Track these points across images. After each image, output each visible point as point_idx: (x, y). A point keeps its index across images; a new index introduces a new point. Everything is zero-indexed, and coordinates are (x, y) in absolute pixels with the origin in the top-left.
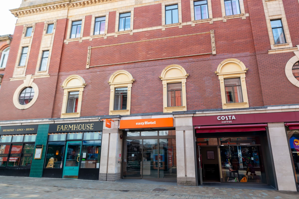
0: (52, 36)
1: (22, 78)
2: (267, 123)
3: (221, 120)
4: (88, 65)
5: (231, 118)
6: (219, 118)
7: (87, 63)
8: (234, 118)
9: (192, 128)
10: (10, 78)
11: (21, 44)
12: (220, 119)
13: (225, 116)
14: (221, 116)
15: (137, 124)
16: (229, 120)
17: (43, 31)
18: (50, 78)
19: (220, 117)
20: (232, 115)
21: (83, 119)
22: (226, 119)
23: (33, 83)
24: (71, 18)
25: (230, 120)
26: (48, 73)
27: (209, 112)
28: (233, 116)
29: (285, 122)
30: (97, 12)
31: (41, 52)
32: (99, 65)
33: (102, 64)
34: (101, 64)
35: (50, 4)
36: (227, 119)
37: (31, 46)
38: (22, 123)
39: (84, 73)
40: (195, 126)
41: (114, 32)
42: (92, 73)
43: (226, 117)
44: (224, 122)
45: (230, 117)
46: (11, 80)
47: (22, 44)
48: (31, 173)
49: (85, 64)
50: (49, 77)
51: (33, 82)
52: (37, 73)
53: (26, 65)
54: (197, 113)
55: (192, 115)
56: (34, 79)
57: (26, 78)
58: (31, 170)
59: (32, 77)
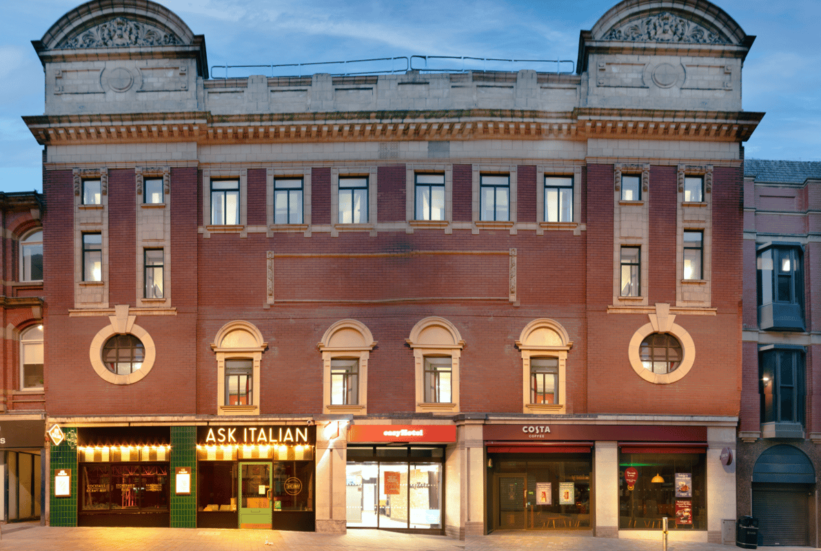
0: (164, 211)
1: (104, 312)
2: (594, 441)
3: (528, 433)
4: (271, 295)
5: (544, 429)
6: (525, 429)
7: (268, 292)
8: (548, 430)
9: (482, 444)
10: (69, 311)
11: (77, 223)
12: (526, 431)
13: (534, 425)
14: (529, 425)
15: (386, 433)
16: (540, 433)
17: (134, 195)
18: (177, 316)
19: (526, 427)
20: (545, 425)
21: (274, 419)
22: (535, 431)
23: (135, 325)
24: (209, 169)
25: (542, 433)
26: (172, 306)
27: (510, 418)
28: (547, 427)
29: (619, 441)
30: (280, 164)
31: (140, 251)
32: (298, 298)
33: (305, 298)
34: (302, 298)
35: (150, 116)
36: (538, 432)
37: (109, 233)
38: (130, 423)
39: (259, 318)
40: (487, 441)
41: (329, 223)
42: (277, 321)
43: (537, 428)
44: (533, 436)
45: (542, 428)
46: (71, 315)
47: (81, 224)
48: (171, 522)
49: (262, 293)
50: (176, 314)
51: (135, 322)
52: (139, 302)
53: (107, 280)
54: (491, 418)
55: (482, 422)
56: (137, 317)
57: (117, 313)
58: (171, 516)
59: (130, 311)
